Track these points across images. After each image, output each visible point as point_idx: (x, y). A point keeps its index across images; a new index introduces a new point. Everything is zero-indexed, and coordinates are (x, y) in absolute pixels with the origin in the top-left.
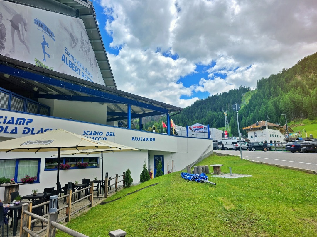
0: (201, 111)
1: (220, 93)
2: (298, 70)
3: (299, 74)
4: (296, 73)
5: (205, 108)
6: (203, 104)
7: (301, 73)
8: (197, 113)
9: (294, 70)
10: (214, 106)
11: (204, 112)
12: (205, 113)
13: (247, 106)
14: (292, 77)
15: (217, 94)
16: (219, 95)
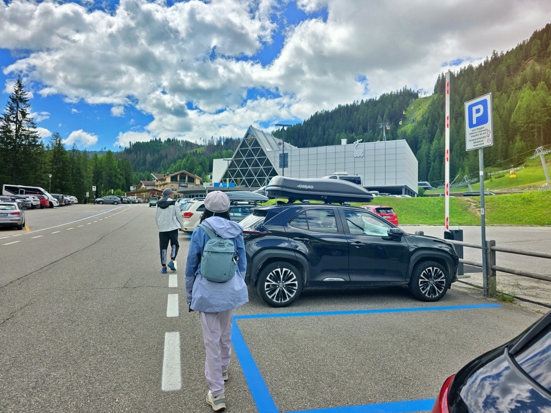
0: (324, 134)
1: (362, 100)
2: (534, 50)
3: (535, 57)
4: (526, 57)
5: (332, 128)
6: (328, 120)
7: (539, 56)
8: (316, 137)
9: (523, 52)
10: (350, 122)
11: (330, 135)
12: (331, 137)
13: (428, 120)
14: (519, 64)
15: (356, 101)
16: (359, 104)
